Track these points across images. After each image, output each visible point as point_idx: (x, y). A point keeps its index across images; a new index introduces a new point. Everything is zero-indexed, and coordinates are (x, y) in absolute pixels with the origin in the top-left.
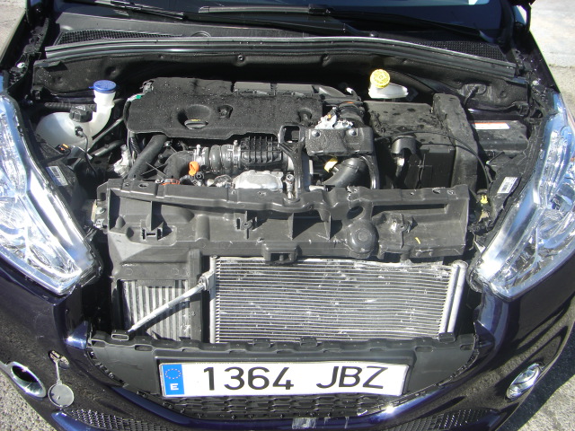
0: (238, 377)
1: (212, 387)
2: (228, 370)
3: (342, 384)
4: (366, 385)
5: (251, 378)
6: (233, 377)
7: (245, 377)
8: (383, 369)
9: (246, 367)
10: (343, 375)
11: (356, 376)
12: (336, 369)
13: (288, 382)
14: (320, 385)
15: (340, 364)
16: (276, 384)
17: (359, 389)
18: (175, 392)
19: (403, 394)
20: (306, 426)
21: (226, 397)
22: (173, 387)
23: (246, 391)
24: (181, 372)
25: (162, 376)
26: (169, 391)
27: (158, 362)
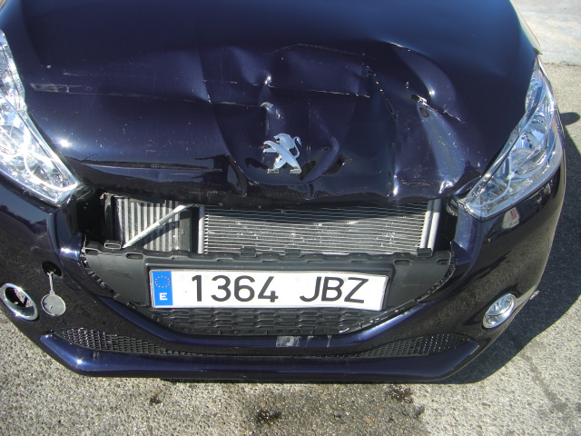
0: (225, 287)
1: (199, 298)
2: (215, 279)
3: (324, 298)
4: (348, 299)
5: (238, 288)
6: (219, 287)
7: (232, 287)
8: (364, 281)
9: (233, 275)
10: (326, 288)
11: (338, 289)
12: (319, 279)
13: (273, 293)
14: (303, 298)
15: (323, 275)
16: (261, 296)
17: (341, 303)
18: (163, 303)
19: (383, 310)
20: (289, 344)
21: (213, 309)
22: (162, 296)
23: (233, 303)
24: (171, 279)
25: (152, 284)
26: (158, 302)
27: (149, 269)
